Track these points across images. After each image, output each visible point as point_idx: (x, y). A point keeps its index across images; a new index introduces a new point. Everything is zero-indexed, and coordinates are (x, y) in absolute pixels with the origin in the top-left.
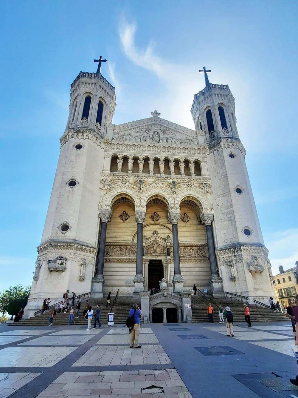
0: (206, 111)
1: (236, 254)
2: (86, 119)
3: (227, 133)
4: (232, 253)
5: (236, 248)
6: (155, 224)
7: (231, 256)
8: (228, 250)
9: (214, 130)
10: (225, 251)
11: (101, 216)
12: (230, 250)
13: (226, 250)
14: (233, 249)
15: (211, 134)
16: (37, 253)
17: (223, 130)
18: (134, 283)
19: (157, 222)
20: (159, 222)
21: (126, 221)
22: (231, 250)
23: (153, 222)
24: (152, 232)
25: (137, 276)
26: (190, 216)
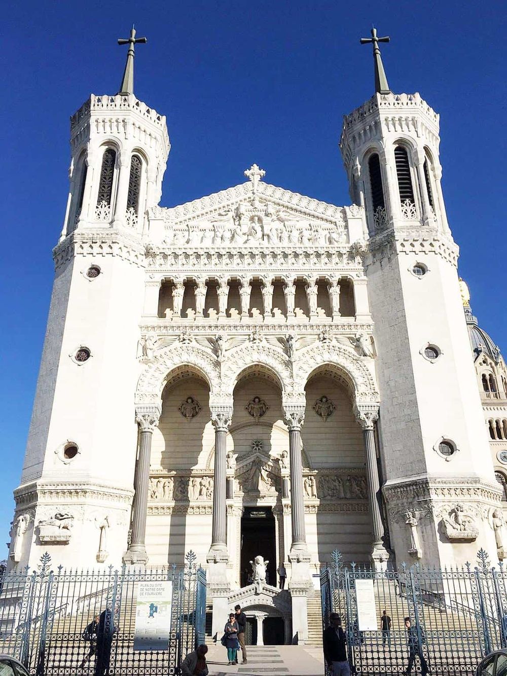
0: (369, 157)
1: (421, 499)
2: (105, 206)
3: (413, 213)
4: (413, 496)
5: (421, 486)
6: (257, 424)
7: (411, 502)
8: (405, 489)
9: (384, 207)
10: (399, 490)
11: (140, 418)
12: (408, 489)
13: (402, 490)
14: (415, 487)
15: (378, 213)
16: (14, 502)
17: (402, 206)
18: (208, 562)
19: (262, 418)
20: (265, 418)
21: (194, 419)
22: (411, 488)
23: (252, 419)
24: (250, 442)
25: (213, 548)
26: (335, 403)
